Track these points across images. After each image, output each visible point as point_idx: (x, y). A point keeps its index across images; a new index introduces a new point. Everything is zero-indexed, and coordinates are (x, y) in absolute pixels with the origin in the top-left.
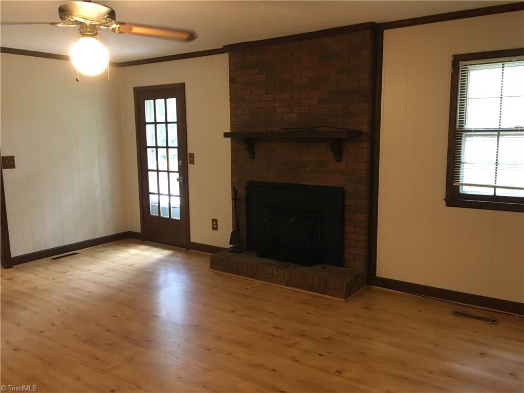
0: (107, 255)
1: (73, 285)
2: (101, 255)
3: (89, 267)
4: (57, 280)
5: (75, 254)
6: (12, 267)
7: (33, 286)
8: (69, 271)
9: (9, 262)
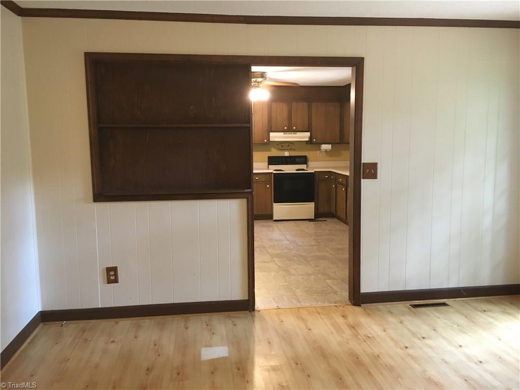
0: (491, 320)
1: (432, 372)
2: (482, 318)
3: (461, 339)
4: (410, 351)
5: (444, 304)
6: (360, 306)
7: (376, 351)
8: (430, 338)
9: (358, 298)
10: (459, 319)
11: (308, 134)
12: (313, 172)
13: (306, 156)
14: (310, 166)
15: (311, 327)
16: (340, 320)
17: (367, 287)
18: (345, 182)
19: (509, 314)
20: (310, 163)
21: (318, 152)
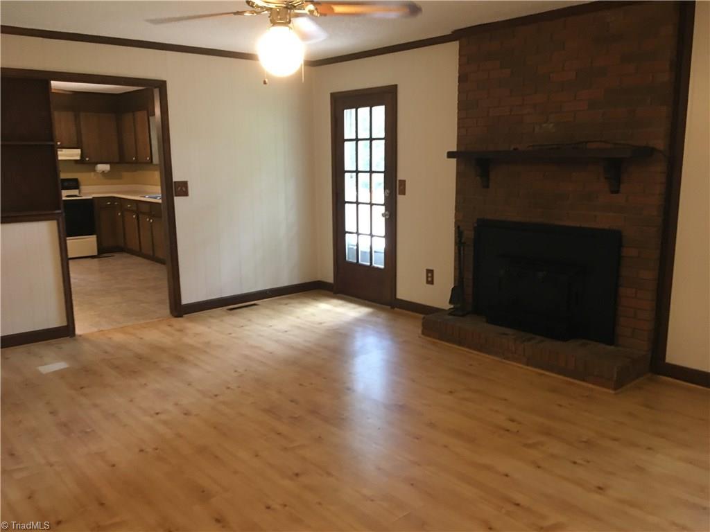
1: (252, 342)
3: (270, 322)
4: (233, 335)
5: (255, 305)
6: (182, 317)
7: (207, 340)
8: (246, 326)
9: (179, 310)
10: (268, 312)
11: (78, 151)
12: (91, 197)
13: (77, 179)
14: (83, 191)
15: (141, 336)
16: (168, 329)
17: (186, 299)
18: (135, 208)
19: (305, 303)
20: (82, 187)
21: (92, 174)
